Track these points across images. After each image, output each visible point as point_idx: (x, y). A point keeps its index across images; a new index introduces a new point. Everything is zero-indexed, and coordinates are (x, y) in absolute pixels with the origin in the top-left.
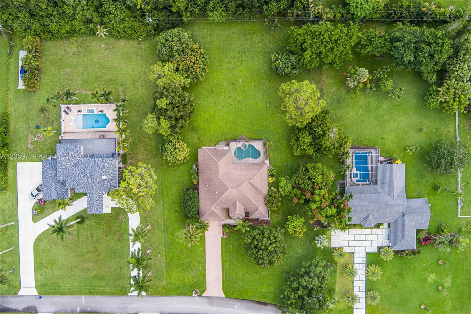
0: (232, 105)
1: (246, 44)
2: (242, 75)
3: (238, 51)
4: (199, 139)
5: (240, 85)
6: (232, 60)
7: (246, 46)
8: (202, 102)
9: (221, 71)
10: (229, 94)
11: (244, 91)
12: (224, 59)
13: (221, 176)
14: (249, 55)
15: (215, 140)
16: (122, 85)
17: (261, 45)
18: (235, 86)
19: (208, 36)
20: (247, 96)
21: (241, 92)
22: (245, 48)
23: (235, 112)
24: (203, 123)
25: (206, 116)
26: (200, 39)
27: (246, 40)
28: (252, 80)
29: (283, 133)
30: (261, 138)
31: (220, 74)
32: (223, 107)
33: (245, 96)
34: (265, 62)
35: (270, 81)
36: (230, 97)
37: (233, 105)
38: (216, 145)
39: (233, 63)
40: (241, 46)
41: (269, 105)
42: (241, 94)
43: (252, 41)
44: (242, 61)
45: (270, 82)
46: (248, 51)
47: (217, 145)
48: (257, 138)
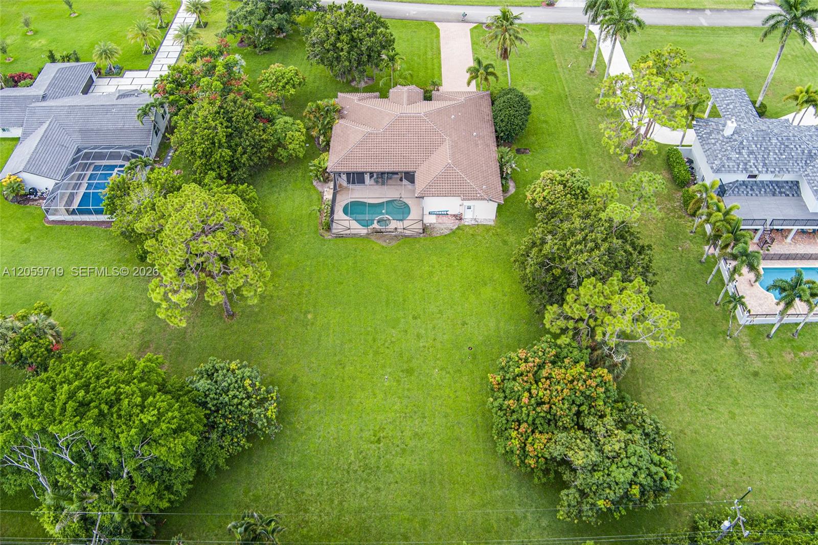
0: (415, 318)
1: (362, 495)
2: (380, 396)
3: (391, 472)
4: (505, 242)
5: (389, 370)
6: (412, 444)
7: (361, 490)
8: (502, 324)
9: (448, 411)
10: (421, 345)
11: (376, 353)
12: (438, 447)
13: (443, 141)
14: (352, 458)
15: (459, 238)
16: (756, 374)
17: (308, 492)
18: (405, 366)
19: (495, 526)
20: (370, 338)
21: (387, 351)
22: (366, 481)
23: (404, 301)
24: (496, 276)
25: (487, 292)
26: (525, 517)
27: (360, 511)
28: (349, 382)
29: (278, 253)
30: (339, 241)
31: (451, 402)
32: (440, 312)
33: (374, 340)
34: (302, 434)
35: (294, 380)
36: (419, 336)
37: (410, 317)
38: (459, 228)
39: (408, 433)
40: (378, 489)
41: (306, 317)
42: (387, 345)
43: (341, 503)
44: (379, 441)
45: (295, 376)
46: (355, 472)
47: (455, 228)
48: (348, 240)
